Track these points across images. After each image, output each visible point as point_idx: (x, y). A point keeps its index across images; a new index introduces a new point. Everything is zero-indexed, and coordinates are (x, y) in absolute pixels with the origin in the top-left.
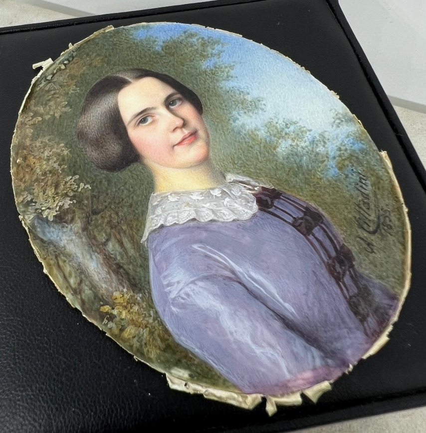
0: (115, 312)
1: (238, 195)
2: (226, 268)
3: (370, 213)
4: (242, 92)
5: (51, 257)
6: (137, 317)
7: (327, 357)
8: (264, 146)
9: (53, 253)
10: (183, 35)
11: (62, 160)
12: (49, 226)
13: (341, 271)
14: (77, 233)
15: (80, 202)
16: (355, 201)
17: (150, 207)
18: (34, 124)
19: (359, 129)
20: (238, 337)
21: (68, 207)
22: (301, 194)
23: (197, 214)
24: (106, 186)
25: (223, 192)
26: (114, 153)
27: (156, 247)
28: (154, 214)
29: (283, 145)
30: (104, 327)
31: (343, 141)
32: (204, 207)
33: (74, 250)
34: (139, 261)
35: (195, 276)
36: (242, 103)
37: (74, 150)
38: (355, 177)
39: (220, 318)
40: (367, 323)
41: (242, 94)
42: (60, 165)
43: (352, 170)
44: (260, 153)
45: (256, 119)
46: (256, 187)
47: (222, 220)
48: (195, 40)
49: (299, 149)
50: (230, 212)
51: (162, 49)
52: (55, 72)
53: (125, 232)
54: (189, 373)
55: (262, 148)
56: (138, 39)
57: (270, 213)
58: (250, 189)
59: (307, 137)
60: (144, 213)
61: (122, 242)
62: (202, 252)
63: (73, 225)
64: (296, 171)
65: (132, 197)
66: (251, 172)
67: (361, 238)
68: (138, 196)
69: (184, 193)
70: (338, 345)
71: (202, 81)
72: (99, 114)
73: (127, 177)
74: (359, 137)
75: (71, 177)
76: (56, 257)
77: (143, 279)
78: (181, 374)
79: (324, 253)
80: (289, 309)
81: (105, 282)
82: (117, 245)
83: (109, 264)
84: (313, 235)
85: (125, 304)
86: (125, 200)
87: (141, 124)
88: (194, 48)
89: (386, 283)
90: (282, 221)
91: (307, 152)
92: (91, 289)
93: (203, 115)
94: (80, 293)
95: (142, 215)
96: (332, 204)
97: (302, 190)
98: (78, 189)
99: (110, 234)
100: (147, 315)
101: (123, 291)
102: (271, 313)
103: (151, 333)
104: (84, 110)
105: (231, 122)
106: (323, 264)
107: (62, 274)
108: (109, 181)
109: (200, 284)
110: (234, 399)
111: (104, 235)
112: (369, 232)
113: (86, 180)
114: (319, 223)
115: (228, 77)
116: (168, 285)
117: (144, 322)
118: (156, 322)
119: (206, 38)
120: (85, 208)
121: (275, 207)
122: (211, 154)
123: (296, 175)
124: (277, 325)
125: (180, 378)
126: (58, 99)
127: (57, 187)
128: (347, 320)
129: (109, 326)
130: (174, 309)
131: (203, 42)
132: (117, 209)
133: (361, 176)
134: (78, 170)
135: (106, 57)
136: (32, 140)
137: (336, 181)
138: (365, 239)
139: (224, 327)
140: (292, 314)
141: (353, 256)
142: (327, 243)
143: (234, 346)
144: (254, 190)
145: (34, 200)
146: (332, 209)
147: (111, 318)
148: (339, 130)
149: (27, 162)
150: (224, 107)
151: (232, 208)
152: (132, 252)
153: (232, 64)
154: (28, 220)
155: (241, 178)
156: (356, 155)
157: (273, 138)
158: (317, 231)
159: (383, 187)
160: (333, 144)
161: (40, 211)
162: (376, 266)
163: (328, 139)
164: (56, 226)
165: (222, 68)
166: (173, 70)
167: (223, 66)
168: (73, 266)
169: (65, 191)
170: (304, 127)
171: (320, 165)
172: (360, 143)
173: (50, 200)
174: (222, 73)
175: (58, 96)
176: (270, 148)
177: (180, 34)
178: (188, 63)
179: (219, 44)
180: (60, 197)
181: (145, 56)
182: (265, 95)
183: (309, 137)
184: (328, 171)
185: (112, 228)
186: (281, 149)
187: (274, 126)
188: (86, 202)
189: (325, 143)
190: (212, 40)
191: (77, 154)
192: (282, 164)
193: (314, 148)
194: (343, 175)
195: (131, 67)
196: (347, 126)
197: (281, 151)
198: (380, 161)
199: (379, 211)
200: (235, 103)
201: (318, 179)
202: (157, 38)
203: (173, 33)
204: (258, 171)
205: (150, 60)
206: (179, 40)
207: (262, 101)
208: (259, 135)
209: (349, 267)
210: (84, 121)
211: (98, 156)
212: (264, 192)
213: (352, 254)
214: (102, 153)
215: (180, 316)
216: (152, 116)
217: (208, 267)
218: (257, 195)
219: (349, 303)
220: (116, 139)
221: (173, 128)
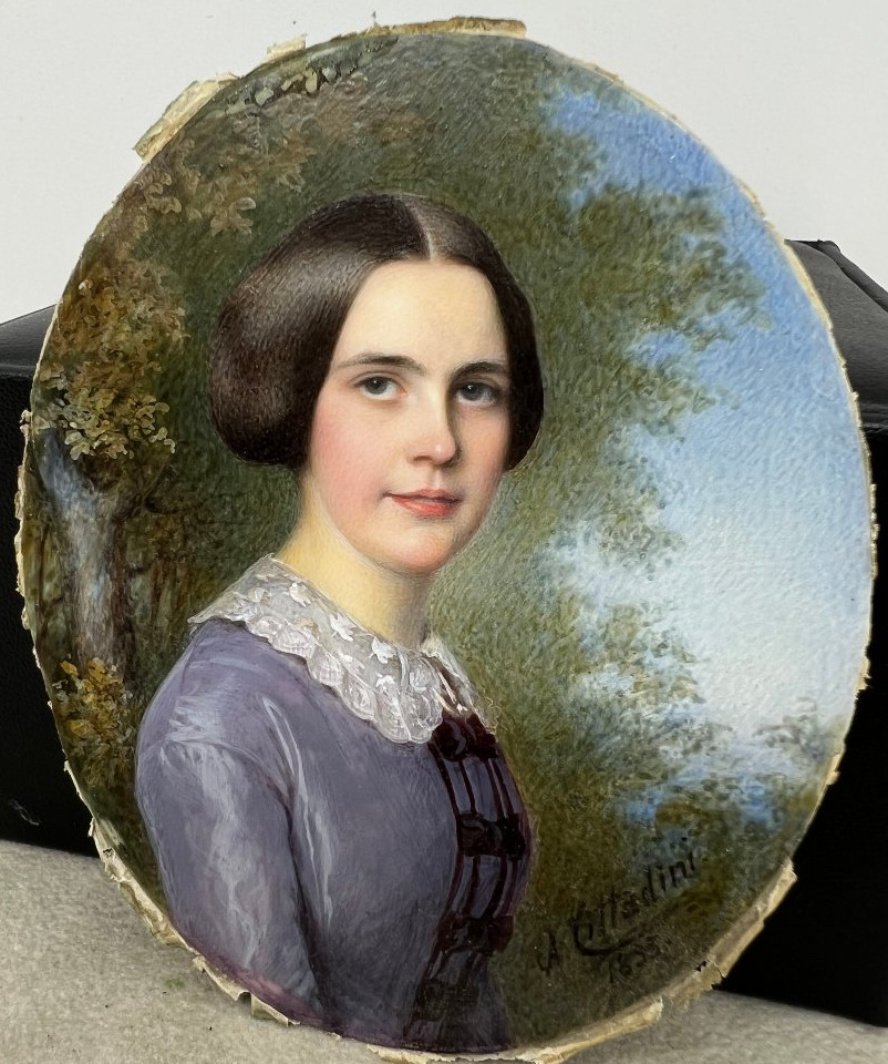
0: (80, 685)
1: (417, 689)
2: (287, 774)
3: (620, 922)
4: (655, 489)
5: (38, 523)
6: (105, 718)
7: (319, 999)
8: (565, 648)
9: (45, 519)
10: (679, 200)
11: (161, 349)
12: (65, 466)
13: (459, 943)
14: (102, 517)
15: (139, 463)
16: (616, 885)
17: (247, 575)
18: (157, 213)
19: (810, 786)
20: (221, 867)
21: (115, 457)
22: (532, 788)
23: (314, 656)
24: (204, 470)
25: (395, 661)
26: (262, 413)
27: (204, 648)
28: (243, 593)
29: (604, 678)
30: (52, 691)
31: (739, 780)
32: (337, 656)
33: (79, 542)
34: (164, 646)
35: (230, 743)
36: (622, 518)
37: (194, 344)
38: (673, 856)
40: (422, 1024)
41: (646, 494)
42: (151, 357)
44: (541, 652)
45: (612, 577)
46: (464, 704)
47: (349, 705)
48: (694, 240)
49: (629, 714)
50: (375, 705)
51: (583, 211)
52: (285, 86)
53: (175, 581)
54: (122, 842)
55: (553, 649)
56: (555, 123)
57: (441, 765)
58: (447, 699)
59: (675, 706)
60: (230, 577)
61: (160, 594)
62: (269, 721)
63: (104, 497)
64: (571, 747)
65: (232, 532)
66: (484, 672)
67: (552, 938)
68: (243, 537)
69: (325, 601)
70: (350, 1004)
71: (589, 386)
72: (299, 290)
73: (251, 485)
74: (786, 803)
75: (153, 400)
76: (46, 530)
77: (150, 676)
78: (111, 835)
79: (462, 899)
80: (325, 908)
81: (93, 631)
82: (148, 592)
83: (117, 611)
84: (476, 862)
85: (101, 687)
86: (216, 525)
87: (363, 390)
88: (666, 268)
89: (513, 1018)
90: (448, 796)
91: (636, 734)
92: (67, 623)
93: (508, 475)
94: (48, 616)
95: (224, 578)
96: (569, 852)
97: (542, 784)
98: (151, 434)
99: (150, 565)
100: (120, 729)
101: (109, 667)
102: (295, 886)
103: (109, 754)
104: (277, 256)
105: (552, 540)
106: (443, 910)
107: (38, 567)
108: (214, 465)
109: (229, 760)
110: (154, 920)
111: (140, 556)
112: (578, 945)
113: (176, 429)
114: (508, 856)
115: (664, 422)
116: (180, 718)
117: (109, 733)
118: (126, 748)
119: (728, 260)
120: (141, 482)
121: (461, 766)
122: (442, 573)
123: (562, 750)
124: (289, 906)
125: (107, 837)
126: (243, 182)
127: (118, 400)
128: (397, 996)
129: (59, 695)
130: (162, 755)
131: (708, 264)
132: (190, 531)
133: (687, 863)
134: (175, 394)
135: (430, 129)
136: (133, 253)
137: (625, 827)
138: (557, 945)
139: (213, 840)
140: (324, 916)
141: (505, 945)
143: (207, 872)
144: (454, 707)
145: (66, 395)
146: (559, 859)
147: (70, 688)
148: (767, 750)
149: (97, 302)
150: (572, 494)
151: (384, 699)
152: (163, 622)
153: (712, 395)
154: (37, 429)
155: (452, 666)
156: (730, 823)
157: (600, 647)
158: (488, 866)
159: (704, 914)
161: (65, 426)
162: (525, 988)
163: (713, 749)
164: (75, 476)
165: (675, 384)
166: (551, 297)
167: (685, 381)
168: (62, 566)
169: (126, 421)
170: (695, 683)
171: (631, 776)
172: (775, 812)
173: (93, 417)
174: (660, 399)
175: (248, 169)
176: (569, 663)
177: (676, 189)
178: (607, 305)
179: (743, 305)
180: (112, 425)
181: (524, 199)
182: (699, 540)
183: (677, 710)
184: (633, 799)
185: (160, 556)
186: (591, 683)
187: (632, 625)
188: (150, 472)
189: (697, 747)
190: (739, 277)
191: (196, 357)
192: (559, 711)
193: (662, 739)
194: (653, 829)
195: (462, 211)
196: (792, 759)
197: (587, 685)
198: (764, 873)
199: (641, 936)
200: (607, 504)
201: (596, 794)
202: (604, 157)
203: (658, 172)
204: (498, 682)
205: (525, 221)
206: (653, 212)
207: (674, 549)
208: (578, 618)
209: (481, 951)
210: (257, 287)
211: (230, 395)
212: (469, 727)
213: (508, 941)
214: (242, 394)
215: (164, 771)
216: (401, 389)
217: (260, 749)
218: (450, 718)
219: (423, 984)
220: (289, 384)
221: (419, 451)
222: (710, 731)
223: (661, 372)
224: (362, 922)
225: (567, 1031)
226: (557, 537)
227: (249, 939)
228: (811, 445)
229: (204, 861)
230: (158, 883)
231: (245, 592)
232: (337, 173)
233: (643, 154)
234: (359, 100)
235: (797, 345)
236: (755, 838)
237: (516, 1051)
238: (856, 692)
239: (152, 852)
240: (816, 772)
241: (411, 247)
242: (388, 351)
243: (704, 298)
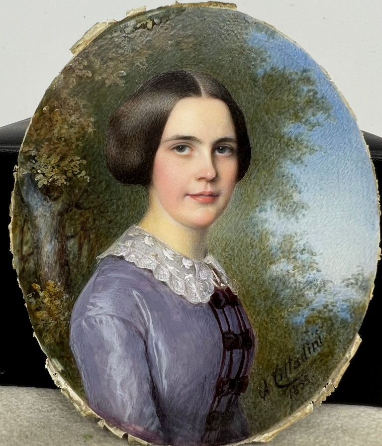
0: (41, 294)
1: (203, 279)
2: (144, 324)
3: (293, 371)
4: (297, 186)
5: (21, 218)
6: (54, 308)
7: (162, 430)
8: (265, 254)
9: (24, 216)
10: (299, 73)
11: (82, 136)
12: (35, 190)
13: (225, 392)
14: (53, 213)
15: (72, 187)
16: (291, 355)
17: (124, 235)
18: (81, 77)
19: (363, 302)
20: (113, 373)
21: (60, 185)
22: (254, 317)
23: (156, 269)
24: (103, 189)
25: (193, 267)
26: (130, 162)
27: (104, 269)
28: (123, 243)
29: (281, 266)
30: (27, 298)
31: (336, 303)
32: (166, 267)
33: (41, 225)
34: (85, 271)
35: (117, 313)
36: (285, 198)
37: (98, 133)
38: (312, 338)
39: (111, 353)
40: (210, 433)
41: (294, 188)
42: (78, 139)
43: (317, 330)
44: (255, 257)
45: (282, 223)
46: (223, 283)
47: (172, 289)
48: (306, 88)
49: (292, 280)
50: (184, 287)
51: (263, 77)
52: (138, 26)
53: (89, 241)
54: (63, 369)
55: (260, 255)
56: (250, 44)
57: (215, 312)
58: (216, 281)
59: (310, 274)
60: (116, 236)
61: (82, 247)
62: (136, 301)
63: (54, 204)
64: (269, 297)
65: (117, 216)
66: (232, 268)
67: (265, 382)
68: (122, 218)
69: (161, 243)
70: (176, 430)
71: (269, 146)
72: (146, 110)
73: (126, 194)
74: (355, 310)
75: (79, 158)
76: (25, 221)
77: (77, 286)
78: (57, 366)
79: (226, 371)
80: (164, 385)
81: (49, 268)
82: (76, 246)
83: (60, 257)
84: (232, 353)
85: (52, 294)
86: (109, 213)
87: (175, 150)
88: (296, 100)
89: (250, 423)
90: (218, 325)
91: (296, 288)
92: (35, 264)
93: (238, 184)
94: (25, 262)
95: (114, 237)
96: (271, 343)
97: (258, 314)
98: (78, 174)
99: (77, 234)
100: (62, 313)
101: (57, 284)
102: (150, 378)
103: (56, 326)
104: (136, 96)
105: (257, 210)
106: (217, 377)
107: (21, 238)
108: (108, 186)
109: (117, 321)
110: (80, 405)
111: (72, 230)
112: (276, 384)
113: (90, 171)
114: (245, 349)
115: (299, 159)
116: (92, 304)
117: (57, 316)
118: (65, 322)
119: (319, 96)
120: (73, 196)
121: (223, 310)
122: (212, 226)
123: (266, 298)
124: (147, 387)
125: (55, 367)
126: (120, 65)
127: (62, 159)
128: (198, 422)
129: (31, 300)
130: (84, 323)
131: (312, 98)
132: (97, 217)
133: (319, 341)
134: (90, 156)
135: (201, 45)
136: (69, 94)
137: (293, 329)
138: (268, 385)
139: (109, 361)
140: (163, 389)
141: (245, 389)
142: (236, 367)
143: (106, 377)
144: (219, 285)
145: (36, 158)
146: (267, 347)
147: (36, 296)
148: (346, 289)
149: (52, 115)
150: (264, 190)
151: (189, 285)
152: (84, 260)
153: (316, 148)
154: (21, 174)
155: (217, 267)
156: (334, 321)
157: (279, 252)
158: (237, 354)
159: (327, 362)
160: (325, 297)
161: (35, 172)
162: (255, 408)
163: (326, 291)
164: (40, 195)
165: (302, 144)
166: (252, 111)
167: (306, 143)
168: (33, 237)
169: (66, 169)
170: (317, 264)
171: (295, 306)
172: (351, 314)
173: (49, 167)
174: (296, 150)
175: (122, 59)
176: (267, 260)
177: (298, 69)
178: (274, 114)
179: (325, 113)
180: (59, 170)
181: (239, 73)
182: (315, 206)
183: (311, 276)
184: (296, 316)
185: (82, 229)
186: (276, 268)
187: (291, 242)
188: (77, 191)
189: (320, 291)
190: (323, 102)
191: (99, 139)
192: (264, 282)
193: (306, 289)
194: (305, 328)
195: (215, 77)
196: (356, 291)
197: (275, 270)
198: (348, 341)
199: (302, 375)
200: (278, 193)
201: (281, 315)
202: (270, 57)
203: (290, 63)
204: (238, 272)
205: (240, 81)
206: (290, 78)
207: (306, 210)
208: (270, 241)
209: (235, 394)
210: (127, 108)
211: (115, 155)
212: (226, 293)
213: (247, 387)
214: (121, 155)
215: (84, 331)
216: (192, 150)
217: (131, 314)
218: (218, 290)
219: (210, 413)
220: (141, 150)
221: (200, 175)
222: (324, 283)
224: (181, 390)
225: (274, 424)
226: (259, 208)
227: (127, 407)
228: (354, 166)
229: (105, 371)
230: (81, 386)
231: (124, 243)
232: (162, 61)
233: (285, 56)
234: (170, 33)
235: (346, 128)
236: (344, 326)
237: (252, 438)
238: (377, 262)
239: (79, 371)
240: (365, 295)
241: (194, 91)
242: (186, 134)
243: (311, 110)
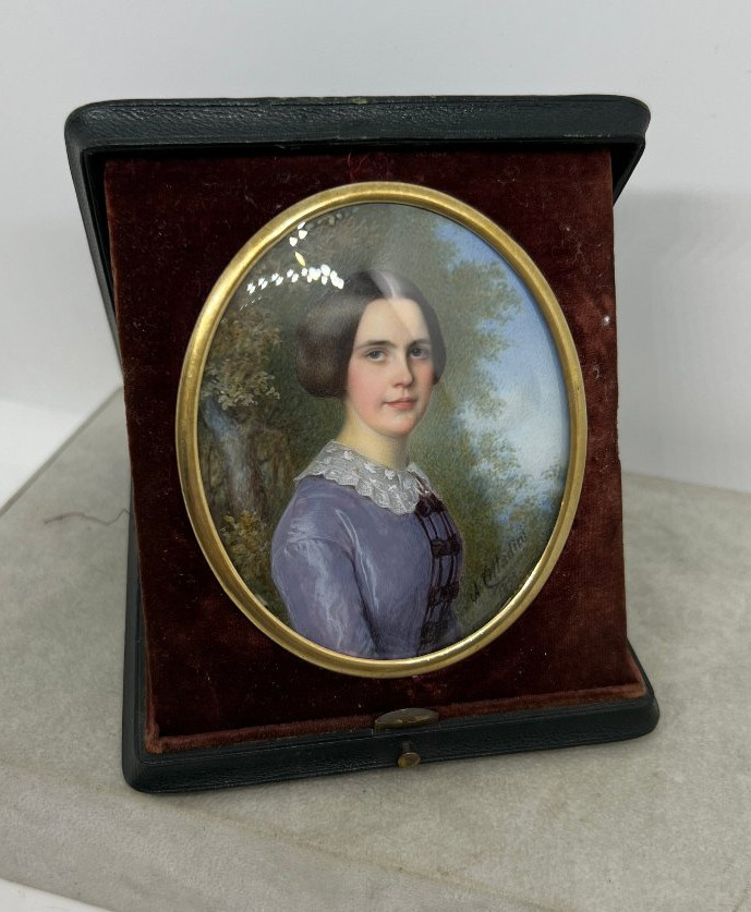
0: (236, 527)
1: (407, 488)
2: (350, 543)
3: (501, 569)
4: (493, 384)
5: (207, 446)
6: (252, 540)
8: (466, 456)
9: (209, 443)
10: (488, 266)
11: (268, 348)
12: (219, 414)
13: (438, 600)
14: (242, 437)
15: (261, 406)
16: (498, 553)
17: (322, 452)
20: (321, 600)
21: (247, 405)
22: (460, 520)
23: (359, 484)
24: (295, 405)
25: (396, 478)
27: (303, 492)
29: (483, 465)
31: (537, 496)
32: (369, 481)
33: (230, 451)
34: (282, 495)
35: (321, 536)
36: (482, 397)
37: (285, 345)
38: (518, 534)
39: (318, 579)
41: (490, 386)
42: (263, 353)
43: (521, 526)
44: (457, 461)
45: (481, 422)
46: (428, 490)
47: (377, 502)
48: (496, 282)
49: (494, 478)
50: (389, 499)
51: (453, 273)
52: (319, 222)
53: (285, 462)
55: (462, 457)
56: (439, 237)
57: (421, 520)
58: (420, 489)
59: (511, 471)
61: (278, 470)
62: (340, 520)
63: (242, 427)
64: (473, 498)
65: (313, 433)
66: (434, 473)
67: (475, 585)
68: (318, 435)
69: (361, 457)
71: (463, 345)
73: (320, 409)
75: (266, 374)
76: (211, 449)
77: (275, 513)
79: (437, 579)
80: (376, 603)
81: (242, 497)
82: (271, 470)
83: (254, 483)
84: (441, 561)
85: (249, 525)
86: (304, 431)
87: (370, 358)
88: (487, 294)
90: (426, 534)
91: (498, 486)
92: (226, 495)
95: (310, 455)
96: (478, 544)
97: (464, 517)
98: (266, 391)
99: (271, 456)
100: (261, 544)
101: (252, 513)
102: (360, 598)
103: (256, 559)
105: (456, 411)
106: (429, 587)
107: (208, 467)
108: (301, 402)
109: (321, 544)
111: (265, 453)
112: (486, 585)
113: (279, 387)
114: (454, 554)
115: (493, 356)
116: (294, 530)
117: (255, 548)
118: (266, 553)
119: (509, 289)
120: (263, 416)
121: (430, 518)
124: (358, 609)
127: (247, 376)
128: (412, 636)
129: (224, 534)
132: (291, 436)
133: (523, 536)
134: (278, 370)
137: (498, 527)
138: (478, 587)
140: (375, 608)
141: (457, 595)
142: (446, 574)
143: (314, 605)
144: (424, 492)
145: (218, 377)
146: (474, 549)
147: (230, 529)
148: (545, 481)
149: (231, 329)
150: (461, 391)
151: (393, 496)
152: (281, 484)
153: (509, 343)
155: (421, 474)
156: (536, 515)
157: (480, 452)
158: (446, 560)
160: (526, 492)
161: (218, 393)
163: (526, 485)
164: (226, 418)
165: (495, 340)
166: (444, 309)
167: (498, 338)
168: (221, 466)
169: (252, 386)
170: (517, 460)
171: (498, 504)
173: (234, 386)
174: (490, 346)
176: (469, 462)
177: (487, 262)
178: (466, 311)
180: (245, 389)
181: (430, 269)
182: (511, 402)
183: (511, 473)
184: (500, 514)
185: (276, 451)
186: (478, 469)
187: (491, 441)
188: (267, 410)
189: (521, 486)
190: (513, 295)
191: (286, 351)
192: (467, 483)
193: (507, 486)
194: (509, 525)
197: (476, 470)
199: (510, 573)
200: (475, 392)
201: (486, 516)
202: (459, 250)
204: (441, 477)
205: (431, 278)
207: (503, 407)
208: (470, 442)
209: (447, 601)
210: (314, 315)
211: (306, 367)
212: (431, 500)
213: (458, 593)
214: (312, 366)
215: (287, 559)
216: (386, 355)
217: (336, 535)
218: (423, 497)
219: (424, 626)
221: (397, 381)
222: (524, 478)
223: (489, 335)
224: (393, 605)
226: (458, 409)
227: (339, 632)
231: (322, 461)
234: (354, 229)
242: (379, 338)
243: (502, 305)
